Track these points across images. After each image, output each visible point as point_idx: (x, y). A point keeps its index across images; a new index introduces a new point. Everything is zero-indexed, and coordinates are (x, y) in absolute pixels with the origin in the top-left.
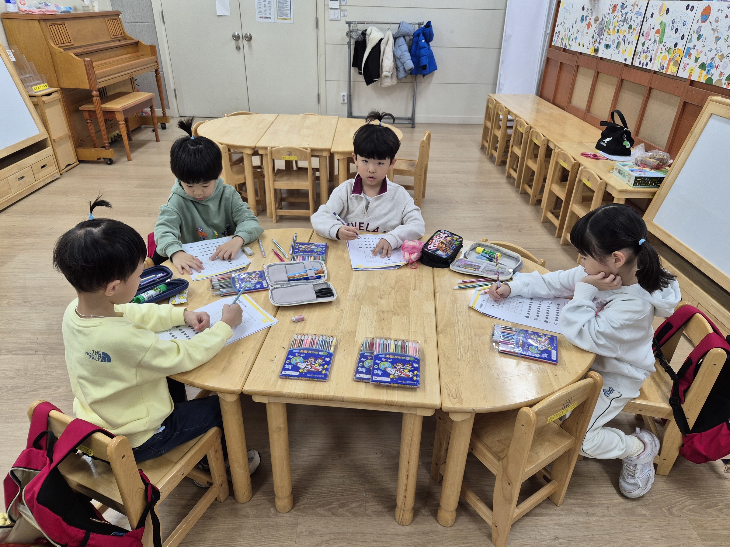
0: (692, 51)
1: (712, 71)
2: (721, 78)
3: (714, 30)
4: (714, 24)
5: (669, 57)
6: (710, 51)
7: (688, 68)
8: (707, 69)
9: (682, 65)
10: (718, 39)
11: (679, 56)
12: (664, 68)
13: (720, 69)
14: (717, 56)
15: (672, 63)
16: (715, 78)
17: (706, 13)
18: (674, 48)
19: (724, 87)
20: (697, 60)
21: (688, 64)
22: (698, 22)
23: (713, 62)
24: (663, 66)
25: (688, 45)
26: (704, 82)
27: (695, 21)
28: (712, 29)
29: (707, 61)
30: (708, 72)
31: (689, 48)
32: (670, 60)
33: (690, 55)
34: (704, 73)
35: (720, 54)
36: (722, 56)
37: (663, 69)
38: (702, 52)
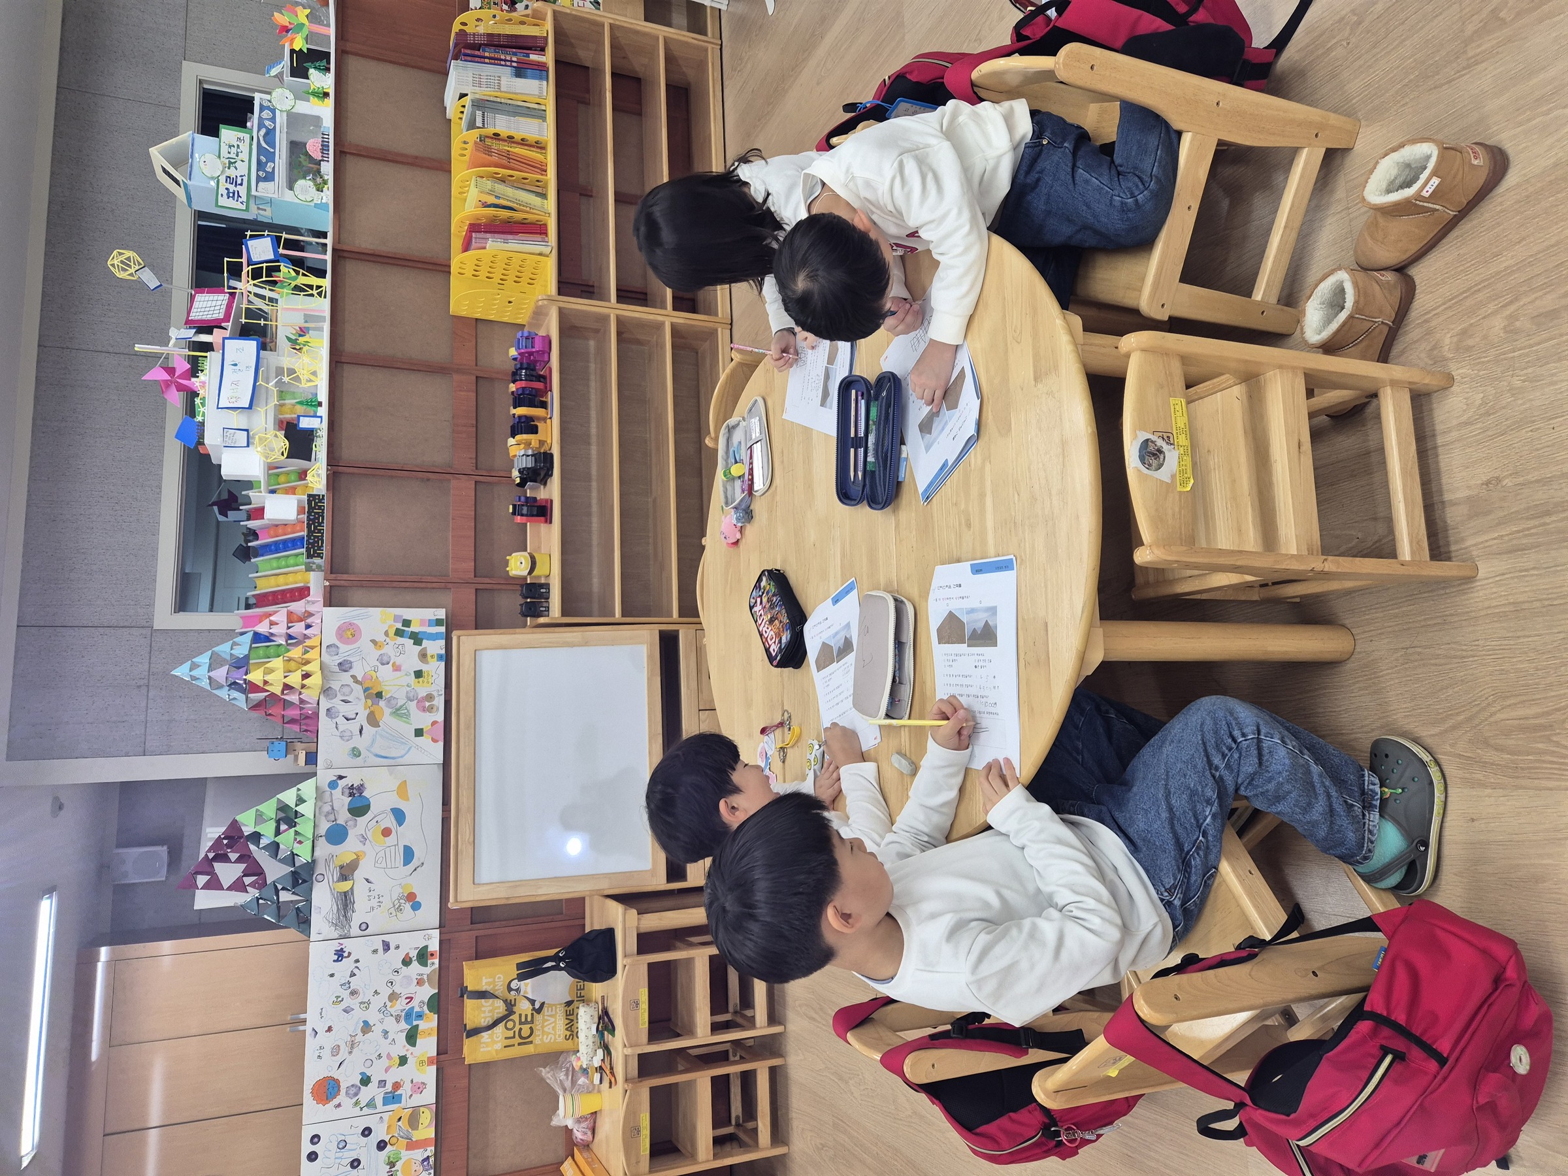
0: (389, 1087)
1: (417, 1009)
2: (425, 977)
3: (353, 1045)
4: (344, 1050)
5: (406, 1155)
6: (386, 1033)
7: (418, 1079)
8: (415, 1023)
9: (417, 1100)
10: (366, 1027)
11: (399, 1119)
12: (425, 1156)
13: (413, 988)
14: (392, 1011)
15: (417, 1135)
16: (428, 991)
17: (327, 1090)
18: (389, 1146)
19: (437, 961)
20: (403, 1060)
21: (412, 1081)
22: (339, 1105)
23: (403, 1014)
24: (424, 1161)
25: (380, 1107)
26: (436, 1016)
27: (339, 1113)
28: (350, 1053)
29: (401, 1031)
30: (420, 1016)
31: (386, 1102)
32: (412, 1145)
33: (397, 1086)
34: (423, 1025)
35: (389, 1004)
36: (393, 997)
37: (428, 1158)
38: (389, 1057)
